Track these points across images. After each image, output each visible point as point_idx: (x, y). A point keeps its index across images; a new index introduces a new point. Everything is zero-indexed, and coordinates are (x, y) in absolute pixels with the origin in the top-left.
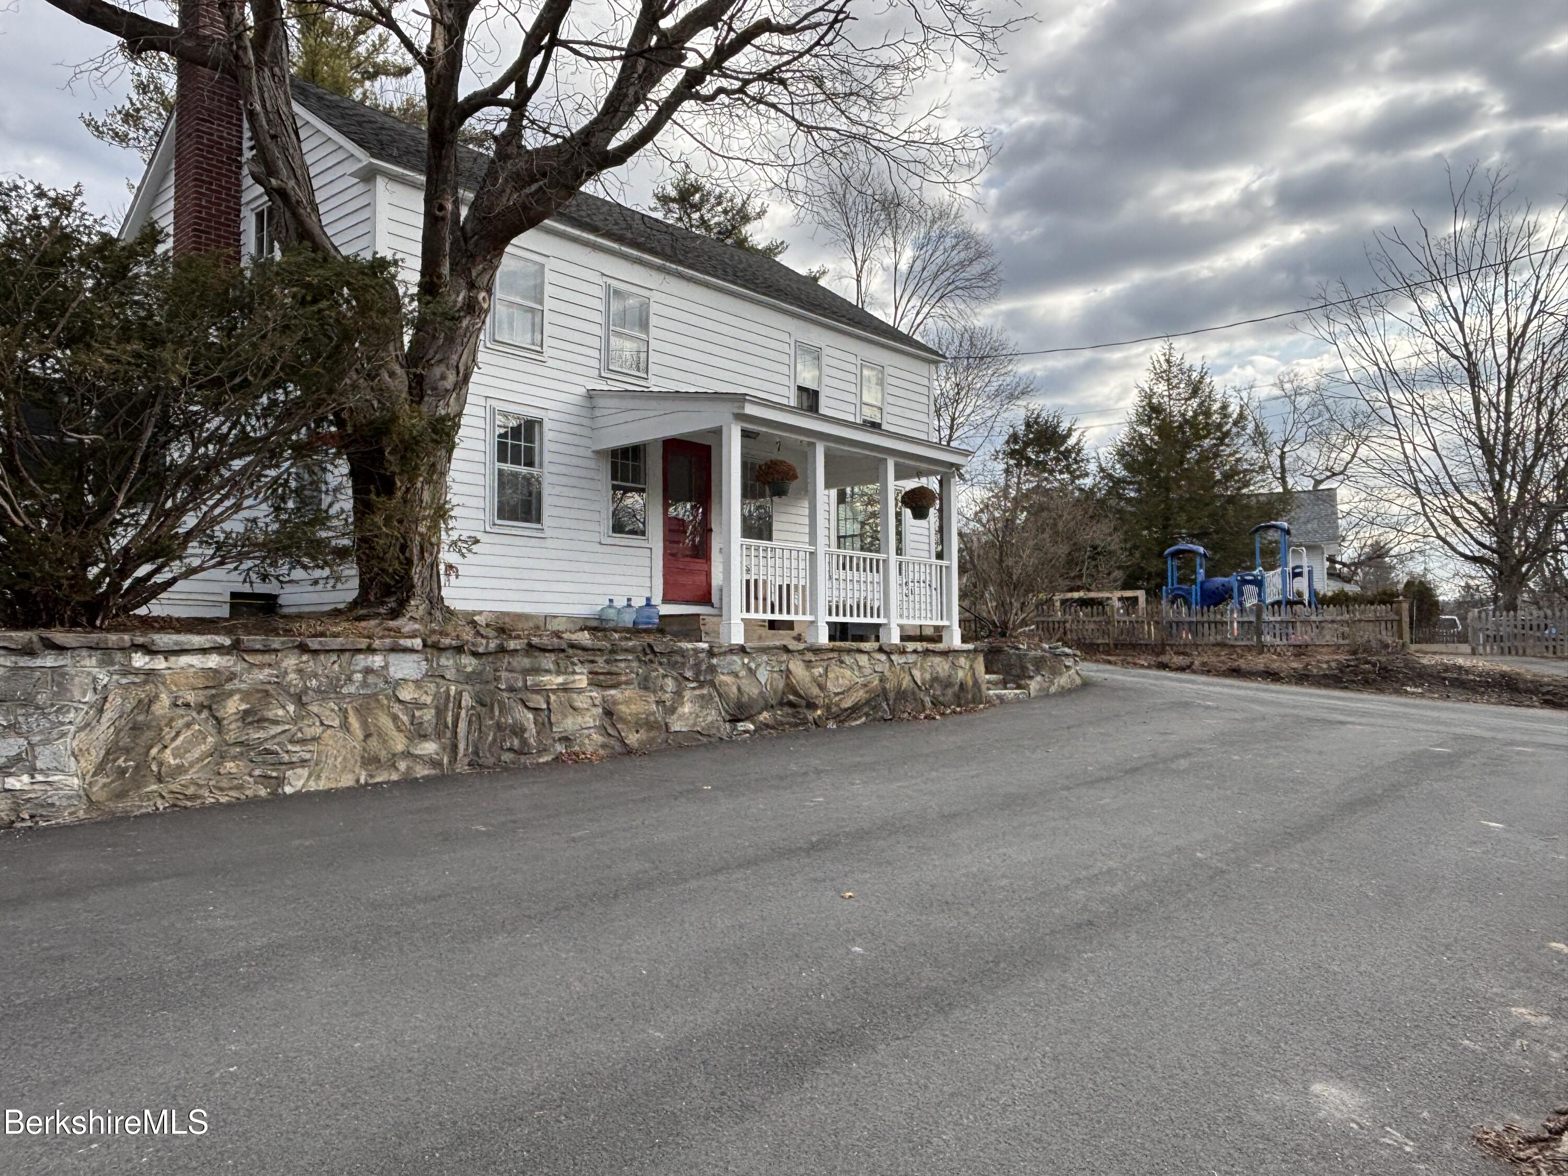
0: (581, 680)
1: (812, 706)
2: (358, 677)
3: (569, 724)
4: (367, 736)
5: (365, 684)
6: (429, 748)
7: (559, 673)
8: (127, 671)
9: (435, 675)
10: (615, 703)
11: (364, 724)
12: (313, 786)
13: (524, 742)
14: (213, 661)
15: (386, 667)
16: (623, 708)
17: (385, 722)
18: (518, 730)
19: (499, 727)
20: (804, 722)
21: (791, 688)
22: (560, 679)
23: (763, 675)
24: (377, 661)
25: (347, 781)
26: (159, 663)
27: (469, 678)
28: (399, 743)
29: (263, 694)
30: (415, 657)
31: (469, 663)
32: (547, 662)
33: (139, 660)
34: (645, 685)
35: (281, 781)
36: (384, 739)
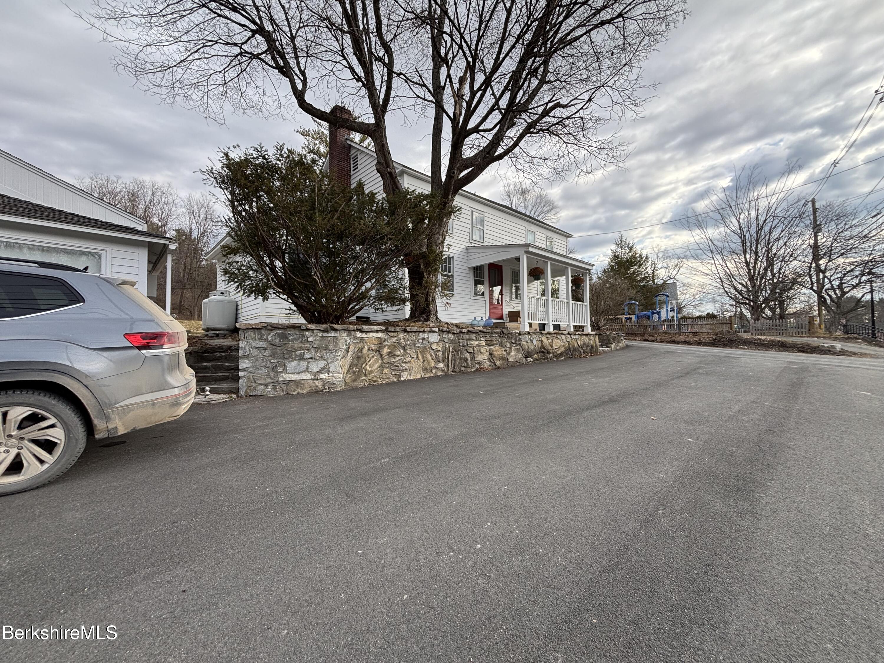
0: (483, 343)
1: (549, 353)
2: (420, 341)
3: (479, 358)
4: (424, 361)
5: (422, 343)
6: (441, 365)
7: (477, 340)
8: (355, 338)
9: (442, 340)
10: (493, 351)
11: (423, 357)
12: (409, 378)
13: (468, 364)
14: (380, 335)
15: (428, 338)
16: (495, 353)
17: (429, 356)
18: (466, 360)
19: (461, 359)
20: (547, 358)
21: (543, 347)
22: (477, 343)
23: (535, 342)
24: (426, 335)
25: (418, 376)
26: (364, 335)
27: (452, 342)
28: (433, 364)
29: (393, 347)
30: (436, 334)
31: (451, 336)
32: (473, 336)
33: (359, 334)
34: (501, 345)
35: (400, 376)
36: (429, 363)
